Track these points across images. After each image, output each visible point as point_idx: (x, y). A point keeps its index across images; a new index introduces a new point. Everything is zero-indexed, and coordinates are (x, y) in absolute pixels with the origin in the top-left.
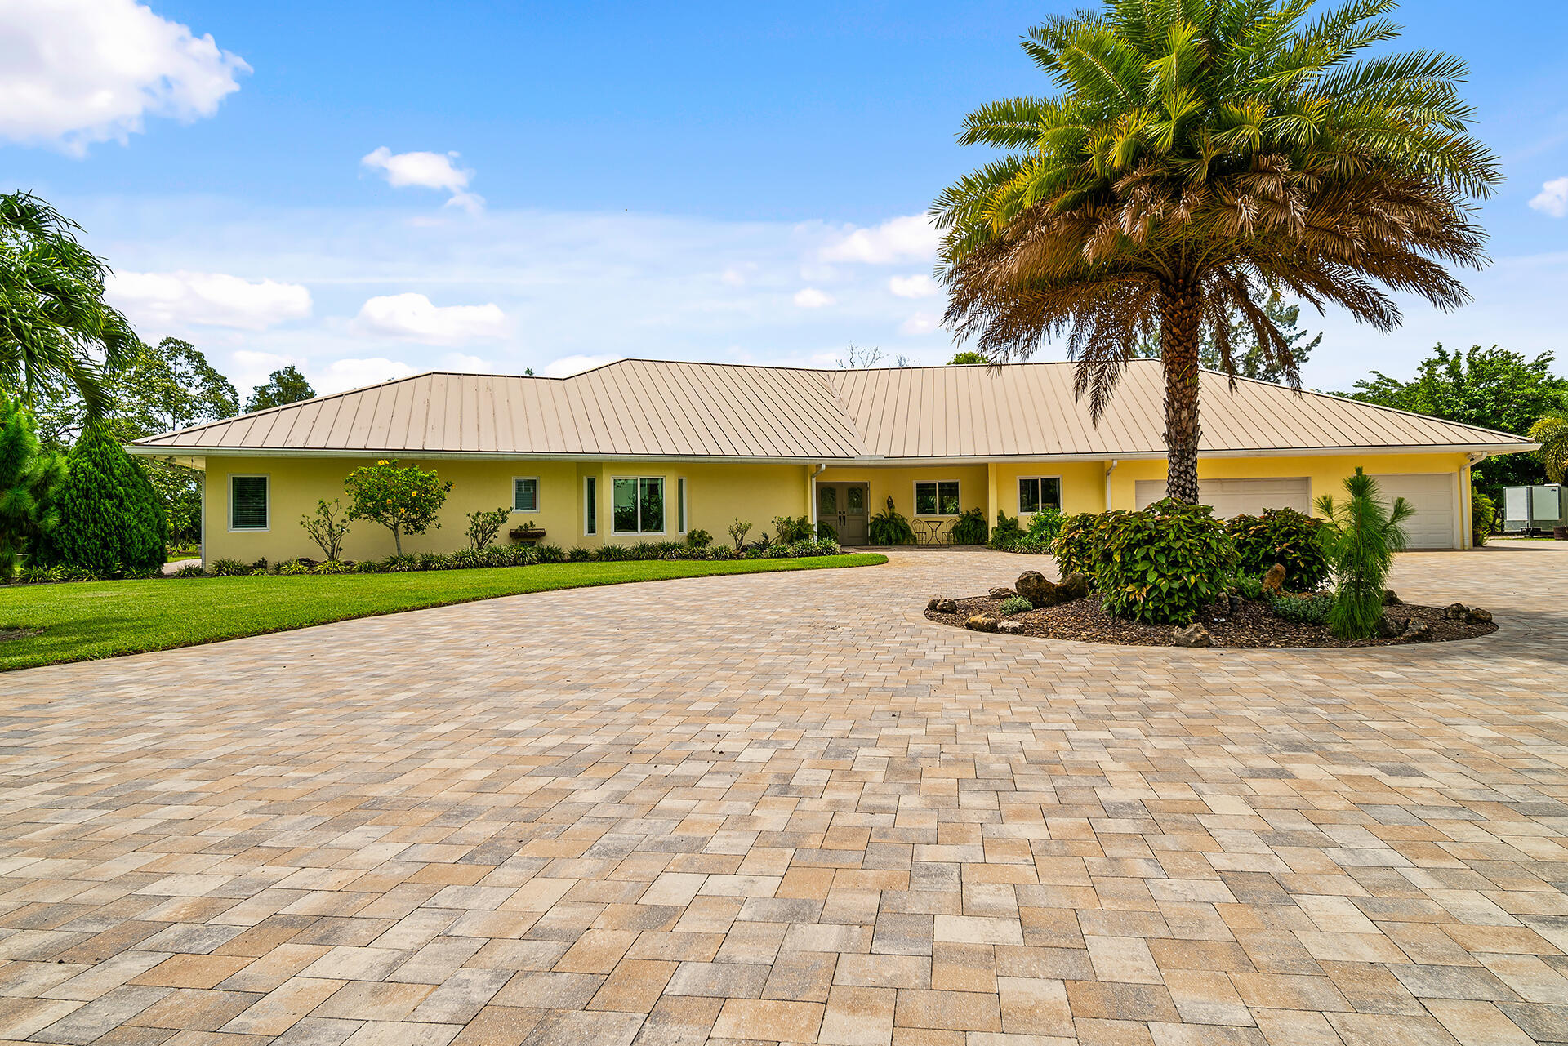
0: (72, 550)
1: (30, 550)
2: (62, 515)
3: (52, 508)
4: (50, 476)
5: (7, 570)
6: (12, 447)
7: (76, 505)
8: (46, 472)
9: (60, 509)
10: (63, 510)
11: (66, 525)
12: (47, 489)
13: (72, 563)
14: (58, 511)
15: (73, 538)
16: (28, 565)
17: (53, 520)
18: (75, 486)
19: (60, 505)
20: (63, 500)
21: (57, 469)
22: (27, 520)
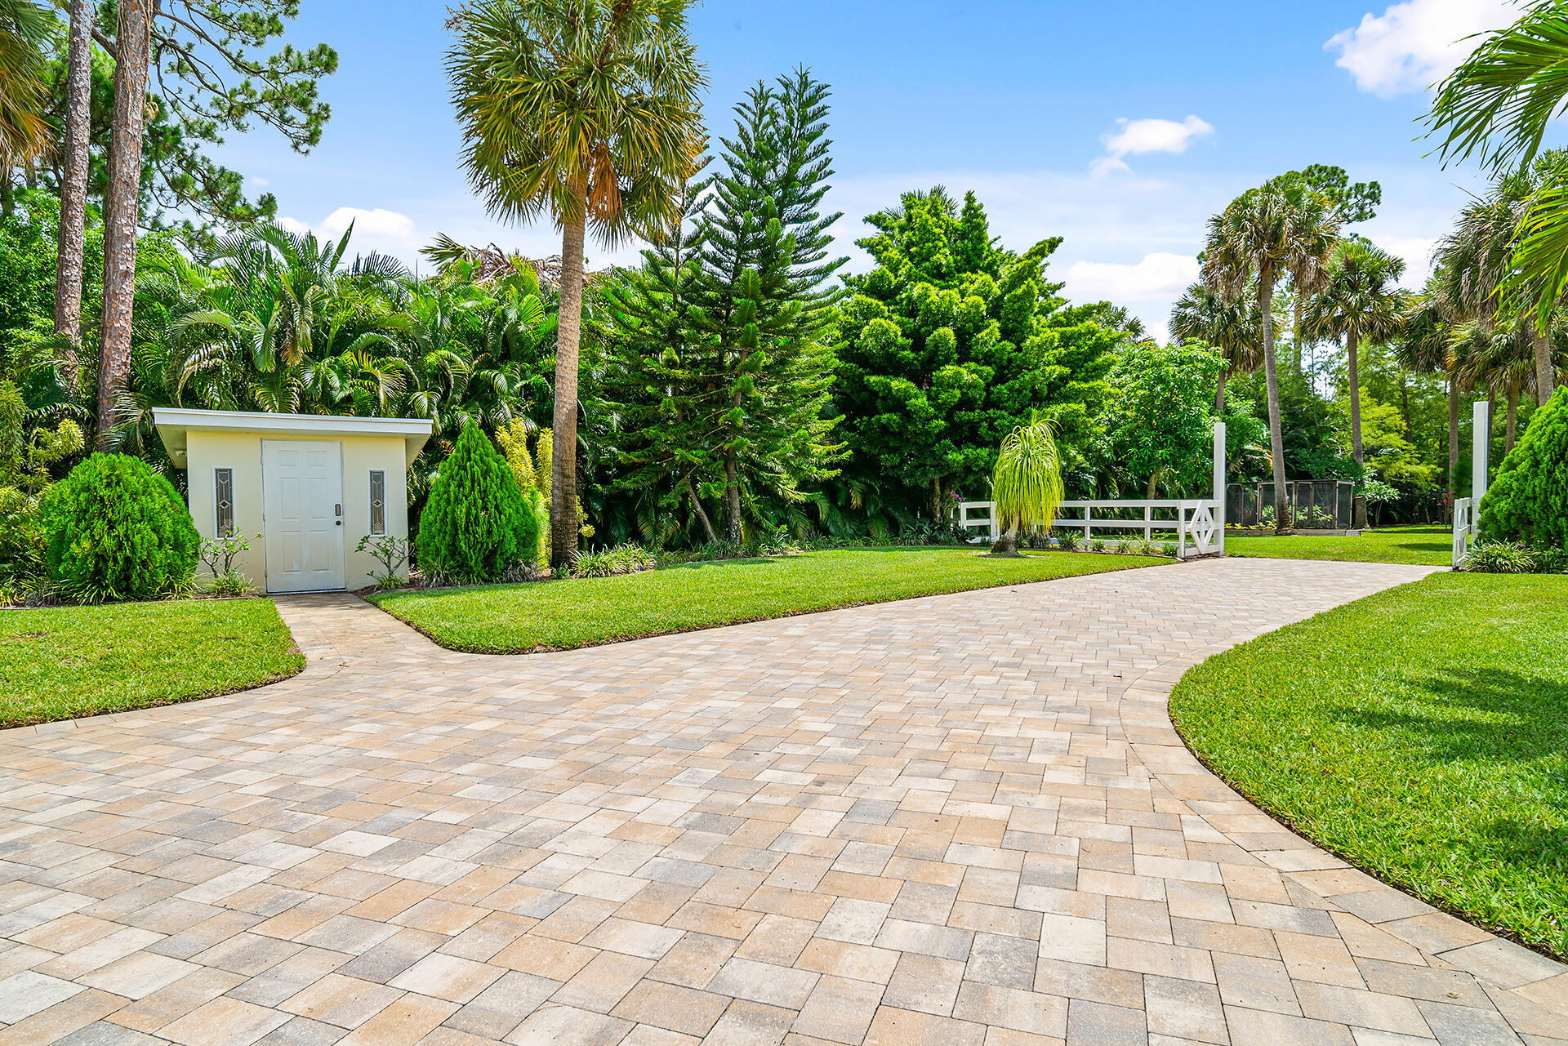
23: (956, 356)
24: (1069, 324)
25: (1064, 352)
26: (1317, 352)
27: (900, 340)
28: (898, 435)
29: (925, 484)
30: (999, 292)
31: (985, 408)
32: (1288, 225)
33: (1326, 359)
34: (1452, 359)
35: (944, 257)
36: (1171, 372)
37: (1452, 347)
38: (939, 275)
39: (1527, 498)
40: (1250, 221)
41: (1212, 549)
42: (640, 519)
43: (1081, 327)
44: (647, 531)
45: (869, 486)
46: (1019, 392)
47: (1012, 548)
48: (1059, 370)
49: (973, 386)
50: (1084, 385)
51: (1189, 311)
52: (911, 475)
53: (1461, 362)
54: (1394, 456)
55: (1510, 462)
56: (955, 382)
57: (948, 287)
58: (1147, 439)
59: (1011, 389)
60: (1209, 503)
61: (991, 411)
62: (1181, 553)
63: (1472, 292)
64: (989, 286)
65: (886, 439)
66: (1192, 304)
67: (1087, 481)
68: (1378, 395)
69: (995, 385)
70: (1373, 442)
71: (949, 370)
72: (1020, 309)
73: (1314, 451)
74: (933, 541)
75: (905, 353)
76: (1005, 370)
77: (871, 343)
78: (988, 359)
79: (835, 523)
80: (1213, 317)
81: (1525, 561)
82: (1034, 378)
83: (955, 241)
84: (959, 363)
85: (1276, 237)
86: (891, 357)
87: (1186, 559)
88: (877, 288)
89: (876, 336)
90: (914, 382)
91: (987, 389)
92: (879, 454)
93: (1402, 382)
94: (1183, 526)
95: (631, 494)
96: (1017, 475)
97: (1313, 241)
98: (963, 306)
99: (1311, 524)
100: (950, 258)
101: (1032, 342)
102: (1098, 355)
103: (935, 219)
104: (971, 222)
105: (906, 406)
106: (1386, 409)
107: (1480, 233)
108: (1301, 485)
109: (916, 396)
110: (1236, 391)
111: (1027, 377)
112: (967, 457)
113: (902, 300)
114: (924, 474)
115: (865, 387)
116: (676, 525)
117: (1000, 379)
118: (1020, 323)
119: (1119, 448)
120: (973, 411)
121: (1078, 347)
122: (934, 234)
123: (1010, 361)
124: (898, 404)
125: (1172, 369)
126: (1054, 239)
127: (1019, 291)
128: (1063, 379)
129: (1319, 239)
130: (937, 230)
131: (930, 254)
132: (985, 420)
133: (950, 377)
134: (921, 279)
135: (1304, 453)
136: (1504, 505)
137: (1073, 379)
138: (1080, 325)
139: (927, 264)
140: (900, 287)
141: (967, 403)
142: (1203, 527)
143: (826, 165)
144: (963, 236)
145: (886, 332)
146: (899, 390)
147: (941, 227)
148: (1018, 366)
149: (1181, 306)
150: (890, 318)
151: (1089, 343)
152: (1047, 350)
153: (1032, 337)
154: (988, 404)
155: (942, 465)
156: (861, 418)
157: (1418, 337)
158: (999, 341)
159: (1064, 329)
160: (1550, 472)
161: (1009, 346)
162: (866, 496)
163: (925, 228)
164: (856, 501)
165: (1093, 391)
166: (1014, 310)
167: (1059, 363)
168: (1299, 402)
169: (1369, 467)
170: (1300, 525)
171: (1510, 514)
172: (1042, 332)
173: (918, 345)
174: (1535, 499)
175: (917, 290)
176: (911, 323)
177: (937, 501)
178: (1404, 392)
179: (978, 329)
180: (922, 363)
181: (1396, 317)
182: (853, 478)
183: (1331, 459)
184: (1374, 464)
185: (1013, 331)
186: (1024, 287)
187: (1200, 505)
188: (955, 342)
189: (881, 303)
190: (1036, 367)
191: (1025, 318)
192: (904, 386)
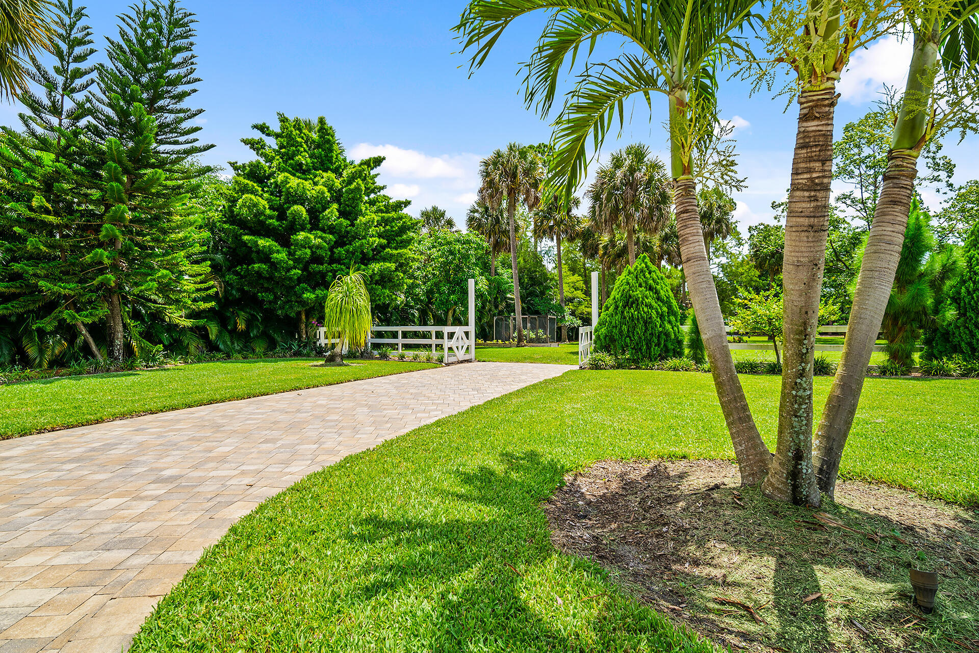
0: (969, 344)
1: (928, 342)
2: (959, 308)
3: (948, 302)
4: (948, 271)
5: (908, 361)
6: (913, 244)
7: (973, 298)
8: (944, 266)
9: (957, 303)
10: (959, 304)
11: (962, 319)
12: (944, 284)
13: (970, 357)
14: (955, 304)
15: (971, 332)
16: (929, 356)
17: (951, 314)
18: (970, 278)
19: (956, 300)
20: (960, 293)
21: (954, 262)
22: (926, 314)
23: (309, 226)
24: (386, 212)
25: (383, 229)
26: (543, 245)
27: (268, 212)
28: (271, 278)
29: (293, 315)
30: (340, 187)
31: (330, 264)
32: (520, 169)
33: (547, 249)
34: (601, 252)
35: (304, 159)
36: (457, 248)
37: (601, 246)
38: (300, 170)
39: (613, 327)
40: (502, 165)
41: (467, 357)
42: (25, 341)
43: (393, 214)
44: (32, 351)
45: (253, 315)
46: (353, 254)
47: (338, 360)
48: (377, 241)
49: (319, 247)
50: (395, 252)
51: (476, 215)
52: (282, 308)
53: (605, 254)
54: (580, 303)
55: (606, 306)
56: (306, 244)
57: (306, 179)
58: (445, 289)
59: (347, 251)
60: (465, 328)
61: (334, 265)
62: (445, 360)
63: (600, 215)
64: (333, 181)
65: (261, 281)
66: (477, 211)
67: (413, 314)
68: (573, 270)
69: (337, 248)
70: (570, 295)
71: (301, 236)
72: (353, 198)
73: (542, 299)
74: (298, 355)
75: (271, 221)
76: (343, 239)
77: (245, 211)
78: (331, 230)
79: (225, 343)
80: (487, 219)
81: (612, 363)
82: (362, 245)
83: (314, 149)
84: (310, 231)
85: (514, 175)
86: (262, 223)
87: (448, 365)
88: (255, 174)
89: (249, 207)
90: (276, 241)
91: (331, 249)
92: (258, 292)
93: (584, 264)
94: (447, 343)
95: (13, 319)
96: (338, 310)
97: (532, 181)
98: (313, 192)
99: (538, 341)
100: (309, 160)
101: (361, 221)
102: (405, 233)
103: (297, 132)
104: (324, 138)
105: (271, 258)
106: (576, 277)
107: (602, 184)
108: (532, 318)
109: (278, 252)
110: (503, 264)
111: (357, 244)
112: (317, 296)
113: (271, 184)
114: (291, 307)
115: (244, 244)
116: (63, 345)
117: (340, 243)
118: (354, 208)
119: (429, 293)
120: (322, 265)
121: (392, 227)
122: (297, 142)
123: (348, 232)
124: (265, 256)
125: (458, 246)
126: (380, 157)
127: (352, 187)
128: (383, 247)
129: (536, 180)
130: (299, 140)
131: (294, 155)
132: (331, 271)
133: (302, 240)
134: (285, 170)
135: (537, 300)
136: (603, 330)
137: (388, 247)
138: (394, 213)
139: (292, 161)
140: (272, 175)
141: (316, 259)
142: (460, 344)
143: (191, 73)
144: (318, 146)
145: (255, 205)
146: (264, 247)
147: (303, 138)
148: (353, 236)
149: (471, 212)
150: (261, 196)
151: (399, 225)
152: (370, 227)
153: (361, 218)
154: (332, 260)
155: (303, 303)
156: (242, 266)
157: (587, 240)
158: (338, 218)
159: (383, 214)
160: (623, 312)
161: (345, 222)
162: (250, 323)
163: (290, 136)
164: (241, 326)
165: (401, 255)
166: (349, 199)
167: (380, 236)
168: (536, 271)
169: (567, 309)
170: (531, 341)
171: (606, 336)
172: (368, 216)
173: (282, 216)
174: (616, 327)
175: (281, 177)
176: (277, 200)
177: (303, 326)
178: (585, 269)
179: (324, 209)
180: (285, 229)
181: (577, 228)
182: (241, 310)
183: (550, 304)
184: (571, 307)
185: (350, 213)
186: (355, 184)
187: (459, 330)
188: (308, 217)
189: (255, 185)
190: (364, 237)
191: (357, 205)
192: (268, 244)
